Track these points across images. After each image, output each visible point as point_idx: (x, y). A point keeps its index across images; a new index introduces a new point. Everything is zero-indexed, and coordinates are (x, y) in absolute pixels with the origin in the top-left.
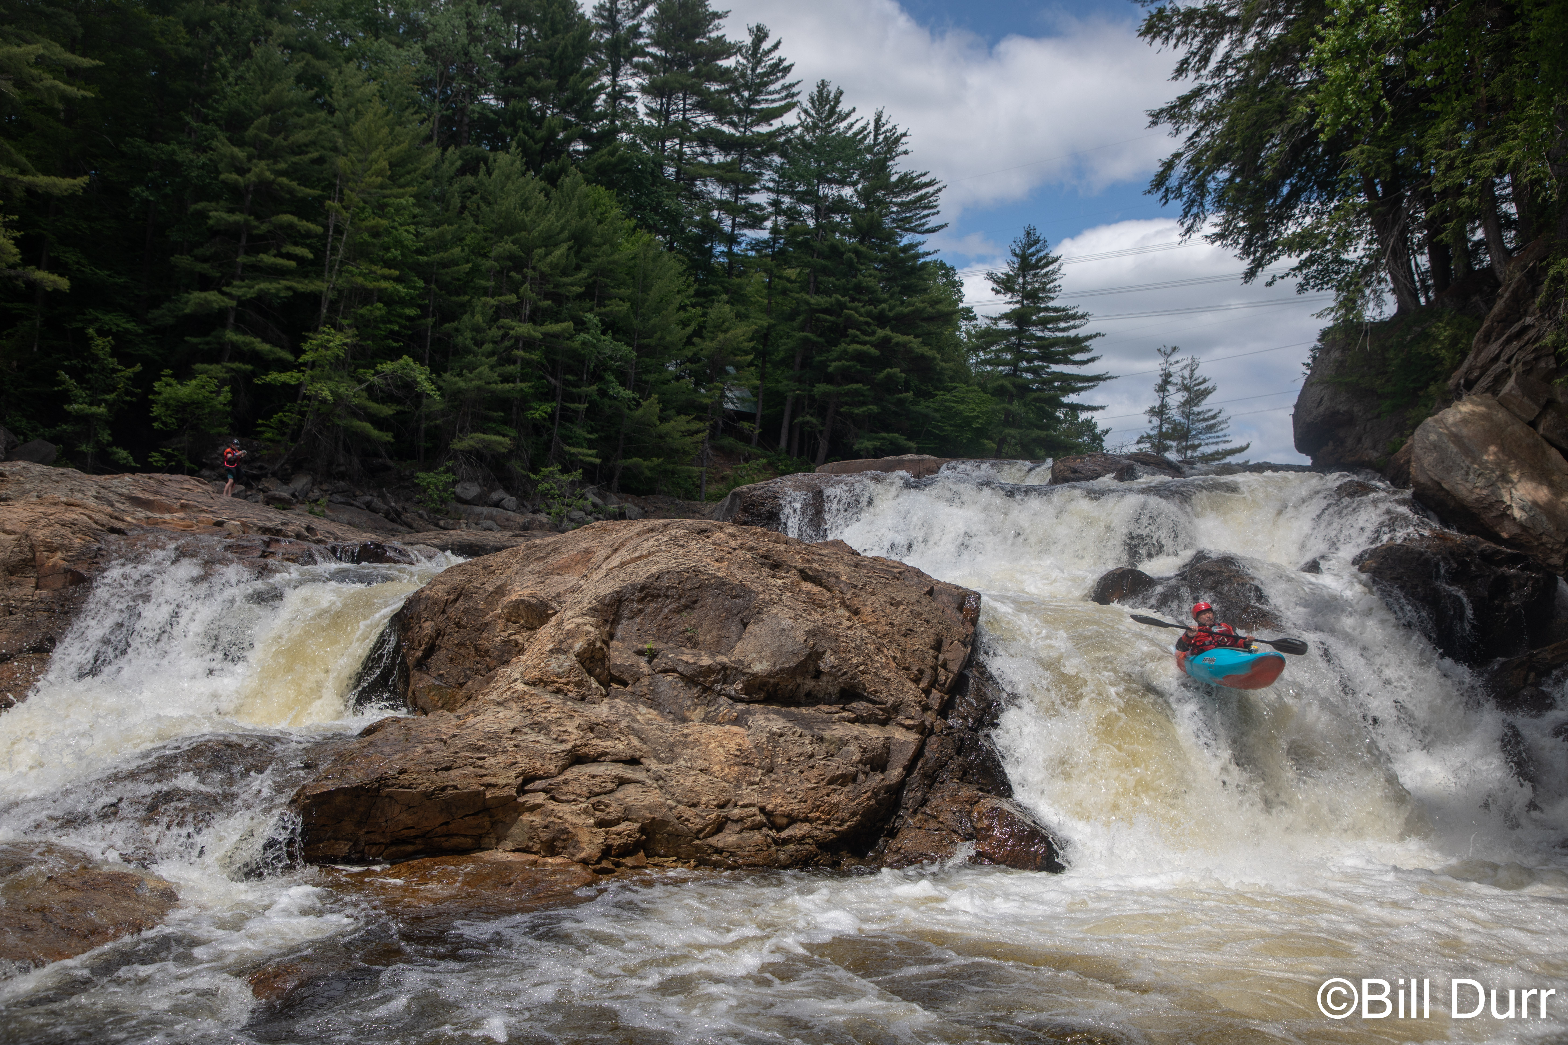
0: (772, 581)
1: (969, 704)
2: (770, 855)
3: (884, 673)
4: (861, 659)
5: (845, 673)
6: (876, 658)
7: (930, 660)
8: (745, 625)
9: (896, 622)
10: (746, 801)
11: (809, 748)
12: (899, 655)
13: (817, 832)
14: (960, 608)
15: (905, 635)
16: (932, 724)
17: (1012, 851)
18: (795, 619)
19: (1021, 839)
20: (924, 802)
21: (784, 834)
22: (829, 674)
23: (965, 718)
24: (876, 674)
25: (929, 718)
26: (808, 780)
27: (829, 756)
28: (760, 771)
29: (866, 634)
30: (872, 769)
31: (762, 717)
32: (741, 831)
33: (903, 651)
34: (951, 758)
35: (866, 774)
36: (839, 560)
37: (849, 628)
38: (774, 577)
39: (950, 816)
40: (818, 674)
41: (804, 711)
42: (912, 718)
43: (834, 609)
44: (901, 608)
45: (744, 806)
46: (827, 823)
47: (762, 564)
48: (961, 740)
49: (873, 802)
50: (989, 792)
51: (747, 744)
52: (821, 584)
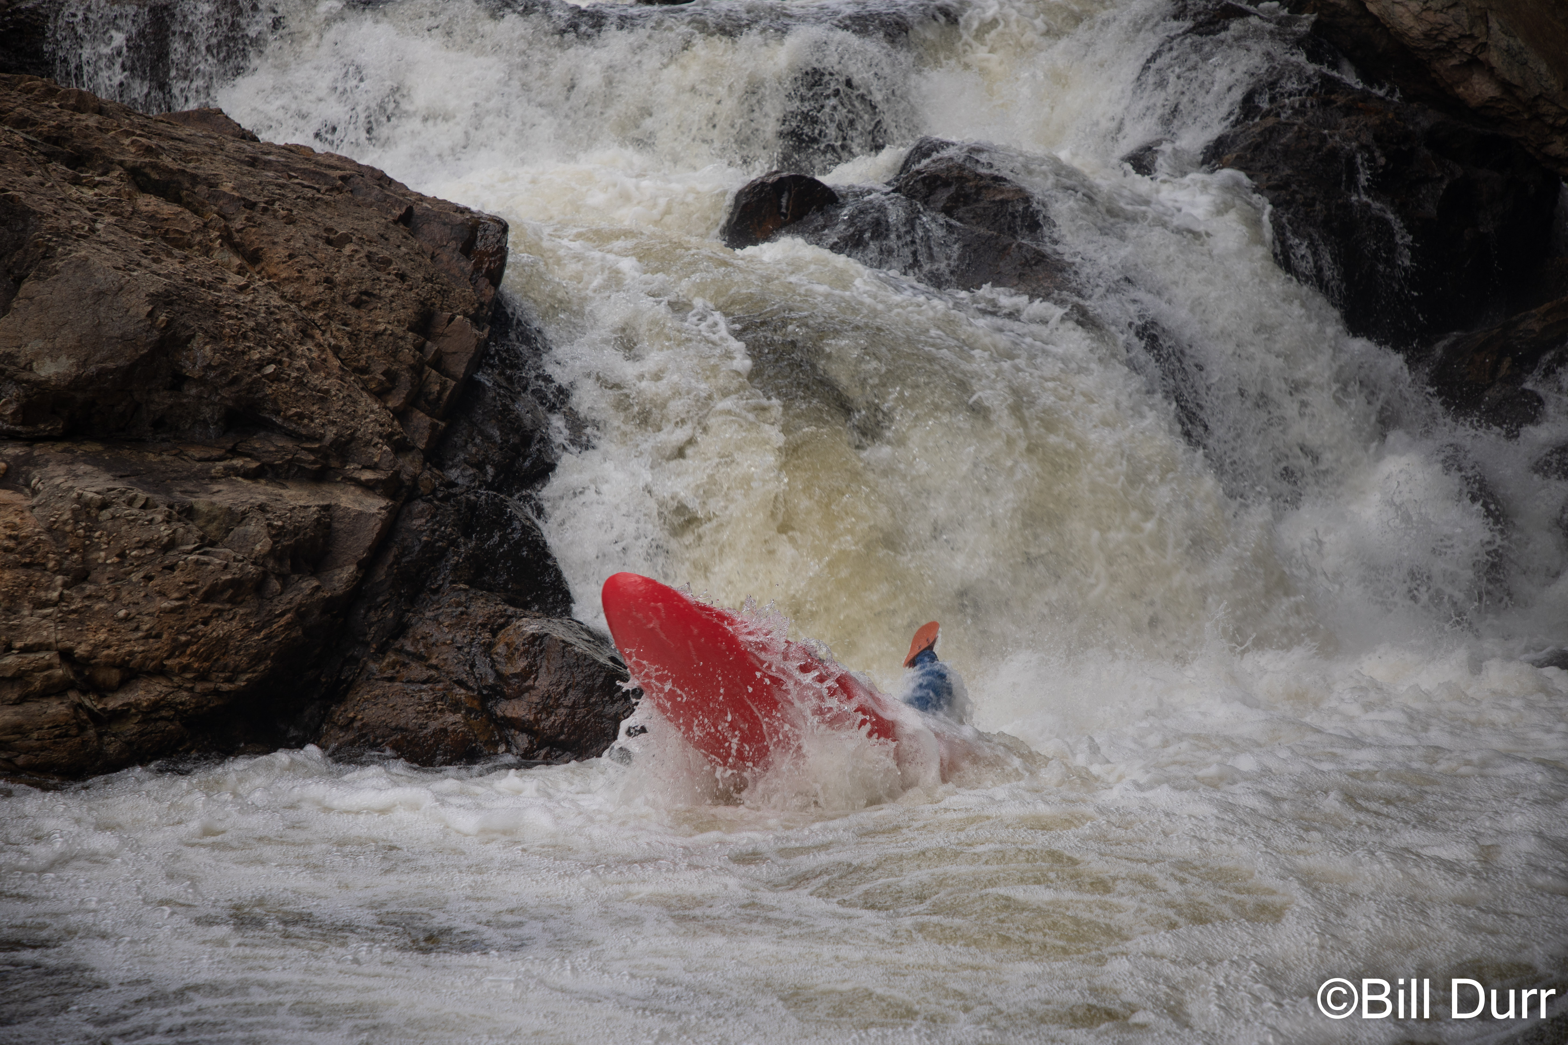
0: (74, 192)
1: (488, 438)
2: (84, 743)
3: (315, 379)
4: (269, 352)
5: (235, 381)
6: (300, 349)
7: (407, 354)
8: (19, 281)
9: (338, 277)
10: (30, 640)
11: (164, 531)
12: (345, 343)
13: (184, 696)
14: (468, 249)
15: (358, 304)
16: (415, 478)
17: (572, 714)
18: (125, 268)
19: (589, 691)
20: (401, 629)
21: (114, 702)
22: (201, 381)
23: (480, 466)
24: (299, 383)
25: (410, 466)
26: (162, 594)
27: (206, 543)
28: (59, 579)
29: (276, 301)
30: (295, 569)
31: (61, 470)
32: (21, 700)
33: (353, 336)
34: (453, 543)
35: (284, 579)
36: (216, 149)
37: (242, 289)
38: (76, 181)
39: (450, 654)
40: (178, 381)
41: (151, 456)
42: (374, 467)
43: (207, 251)
44: (348, 249)
45: (26, 650)
46: (203, 676)
47: (50, 157)
48: (472, 507)
49: (297, 633)
50: (526, 606)
51: (31, 526)
52: (177, 200)
